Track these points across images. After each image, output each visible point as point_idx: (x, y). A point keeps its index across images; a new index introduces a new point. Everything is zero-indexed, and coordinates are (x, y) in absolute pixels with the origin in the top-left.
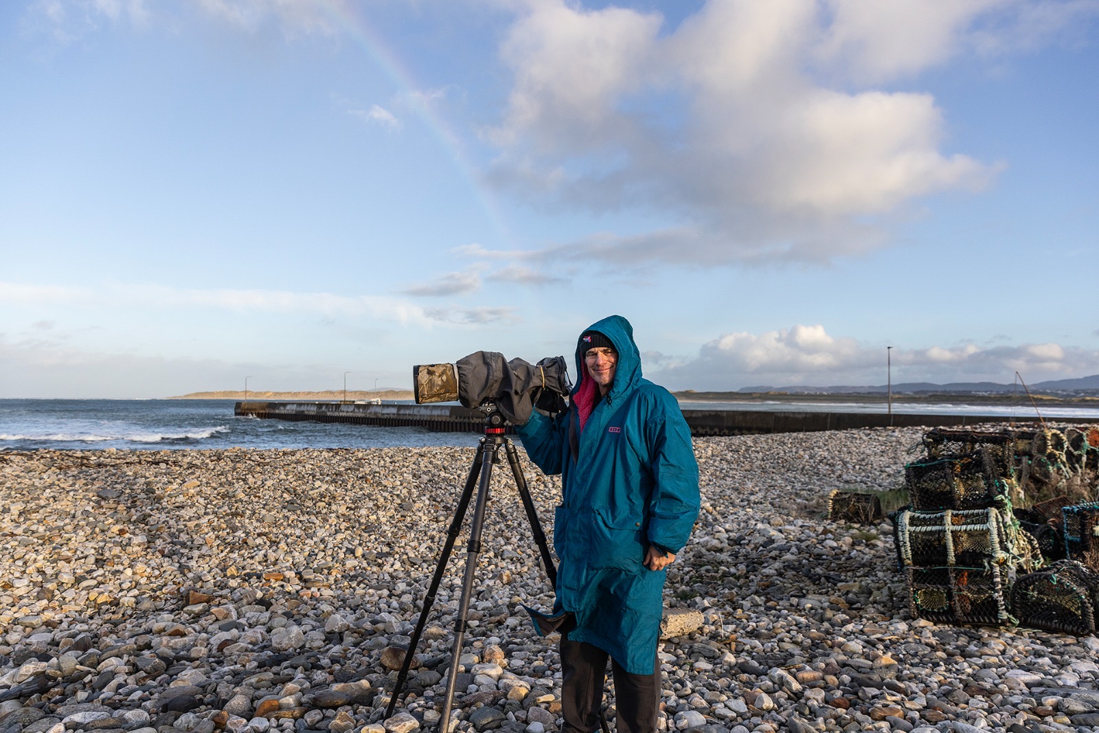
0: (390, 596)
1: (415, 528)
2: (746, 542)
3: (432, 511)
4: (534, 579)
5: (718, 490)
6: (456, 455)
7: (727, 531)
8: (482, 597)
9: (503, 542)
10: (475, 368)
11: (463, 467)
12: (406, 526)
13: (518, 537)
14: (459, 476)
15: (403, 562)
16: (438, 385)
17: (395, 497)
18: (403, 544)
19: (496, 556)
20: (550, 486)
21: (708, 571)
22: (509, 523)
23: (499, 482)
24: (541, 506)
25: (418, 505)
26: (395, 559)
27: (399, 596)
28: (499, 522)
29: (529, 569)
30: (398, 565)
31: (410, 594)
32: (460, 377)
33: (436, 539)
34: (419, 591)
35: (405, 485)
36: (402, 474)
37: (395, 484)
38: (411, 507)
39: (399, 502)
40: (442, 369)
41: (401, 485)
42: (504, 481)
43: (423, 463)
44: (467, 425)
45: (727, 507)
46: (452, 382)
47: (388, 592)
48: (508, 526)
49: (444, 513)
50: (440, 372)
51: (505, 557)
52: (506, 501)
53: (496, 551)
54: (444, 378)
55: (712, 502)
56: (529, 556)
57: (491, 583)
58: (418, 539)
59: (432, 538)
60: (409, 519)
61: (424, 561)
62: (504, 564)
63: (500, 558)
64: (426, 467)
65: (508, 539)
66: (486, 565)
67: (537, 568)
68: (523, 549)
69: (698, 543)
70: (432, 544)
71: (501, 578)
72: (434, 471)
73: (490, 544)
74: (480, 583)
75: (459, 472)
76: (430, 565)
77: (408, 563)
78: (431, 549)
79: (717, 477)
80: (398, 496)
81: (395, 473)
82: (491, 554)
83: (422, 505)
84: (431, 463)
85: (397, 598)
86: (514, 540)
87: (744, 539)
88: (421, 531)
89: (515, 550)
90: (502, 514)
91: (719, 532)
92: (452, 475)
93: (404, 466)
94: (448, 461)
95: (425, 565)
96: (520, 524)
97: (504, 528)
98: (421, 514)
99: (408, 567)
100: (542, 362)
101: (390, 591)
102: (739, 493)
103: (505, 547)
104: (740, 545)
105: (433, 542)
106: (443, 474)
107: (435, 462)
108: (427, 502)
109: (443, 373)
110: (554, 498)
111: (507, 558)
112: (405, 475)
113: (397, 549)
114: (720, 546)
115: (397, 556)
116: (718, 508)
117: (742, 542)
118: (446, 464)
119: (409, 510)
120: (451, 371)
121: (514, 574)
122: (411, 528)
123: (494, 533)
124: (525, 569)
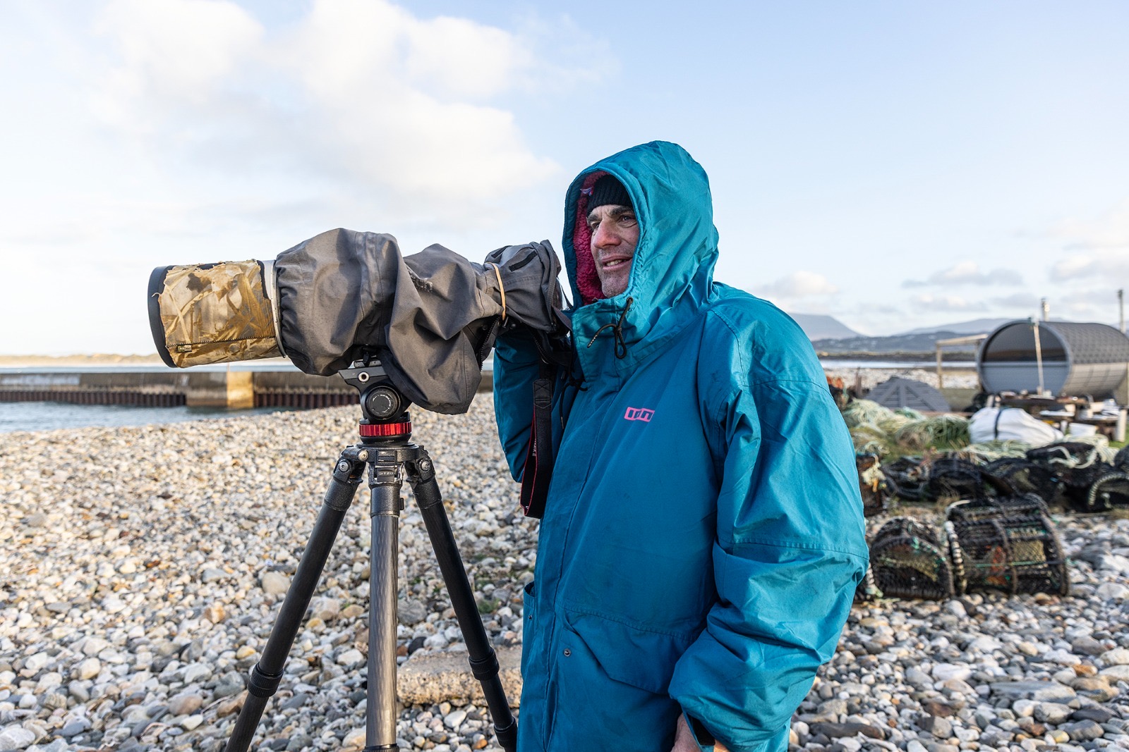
0: (17, 683)
1: (52, 553)
2: (519, 520)
3: (80, 524)
4: (258, 607)
5: (458, 459)
6: (108, 438)
7: (491, 509)
8: (188, 655)
9: (201, 558)
10: (323, 271)
11: (122, 454)
12: (36, 552)
13: (222, 547)
14: (117, 468)
15: (36, 613)
16: (220, 318)
17: (12, 509)
18: (33, 583)
19: (193, 580)
20: (253, 470)
21: (492, 565)
22: (205, 528)
23: (179, 471)
24: (247, 499)
25: (54, 516)
26: (20, 610)
27: (36, 679)
28: (189, 529)
29: (246, 593)
30: (26, 619)
31: (56, 671)
32: (281, 296)
33: (92, 567)
34: (72, 663)
35: (28, 487)
36: (21, 472)
37: (10, 488)
38: (43, 520)
39: (20, 514)
40: (230, 274)
41: (22, 488)
42: (186, 470)
43: (57, 452)
44: (104, 396)
45: (475, 478)
46: (258, 309)
47: (13, 676)
48: (204, 534)
49: (100, 524)
50: (225, 282)
51: (206, 580)
52: (194, 497)
53: (193, 573)
54: (236, 298)
55: (458, 474)
56: (244, 573)
57: (193, 625)
58: (59, 570)
59: (85, 566)
60: (39, 541)
61: (75, 606)
62: (207, 590)
63: (199, 582)
64: (61, 458)
65: (207, 552)
66: (181, 597)
67: (259, 590)
68: (233, 565)
69: (462, 528)
70: (84, 576)
71: (208, 615)
72: (77, 464)
73: (181, 563)
74: (174, 628)
75: (116, 462)
76: (85, 611)
77: (44, 613)
78: (84, 584)
79: (450, 444)
80: (17, 506)
81: (8, 471)
82: (186, 578)
83: (61, 516)
84: (69, 451)
85: (32, 683)
86: (218, 552)
87: (515, 518)
88: (63, 558)
89: (220, 567)
90: (192, 517)
91: (483, 511)
92: (105, 466)
93: (23, 459)
94: (96, 448)
95: (76, 612)
96: (221, 529)
97: (198, 536)
98: (60, 530)
99: (46, 619)
100: (496, 256)
101: (17, 672)
102: (482, 461)
103: (204, 566)
104: (512, 524)
105: (86, 572)
106: (90, 467)
107: (75, 449)
108: (69, 510)
109: (232, 285)
110: (261, 487)
111: (211, 581)
112: (27, 473)
113: (22, 593)
114: (490, 529)
115: (23, 605)
116: (466, 481)
117: (515, 521)
118: (94, 452)
119: (39, 526)
120: (257, 279)
121: (224, 604)
122: (46, 553)
123: (185, 546)
124: (241, 594)
